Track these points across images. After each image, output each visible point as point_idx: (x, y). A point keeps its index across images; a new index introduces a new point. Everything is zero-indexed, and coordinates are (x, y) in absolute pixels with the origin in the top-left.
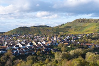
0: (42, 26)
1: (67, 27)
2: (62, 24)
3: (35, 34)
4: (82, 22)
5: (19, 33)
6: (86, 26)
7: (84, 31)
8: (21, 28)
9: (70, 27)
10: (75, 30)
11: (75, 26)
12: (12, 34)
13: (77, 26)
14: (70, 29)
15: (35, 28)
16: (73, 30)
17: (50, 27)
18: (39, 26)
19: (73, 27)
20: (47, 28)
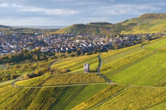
0: (101, 24)
1: (132, 24)
2: (126, 20)
3: (93, 34)
4: (150, 17)
5: (74, 32)
6: (155, 23)
7: (151, 29)
8: (75, 25)
9: (135, 24)
10: (140, 28)
11: (141, 23)
12: (66, 33)
13: (144, 23)
14: (135, 26)
15: (93, 25)
16: (138, 28)
17: (111, 24)
18: (97, 23)
19: (138, 24)
20: (107, 26)
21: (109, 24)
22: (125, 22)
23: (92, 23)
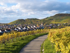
0: (34, 19)
1: (50, 19)
3: (29, 24)
4: (60, 16)
5: (18, 24)
7: (62, 22)
8: (19, 20)
10: (56, 21)
11: (55, 19)
12: (13, 24)
13: (57, 18)
14: (52, 20)
15: (29, 20)
16: (54, 21)
18: (31, 19)
19: (54, 19)
20: (37, 20)
21: (38, 19)
22: (46, 18)
23: (28, 19)
